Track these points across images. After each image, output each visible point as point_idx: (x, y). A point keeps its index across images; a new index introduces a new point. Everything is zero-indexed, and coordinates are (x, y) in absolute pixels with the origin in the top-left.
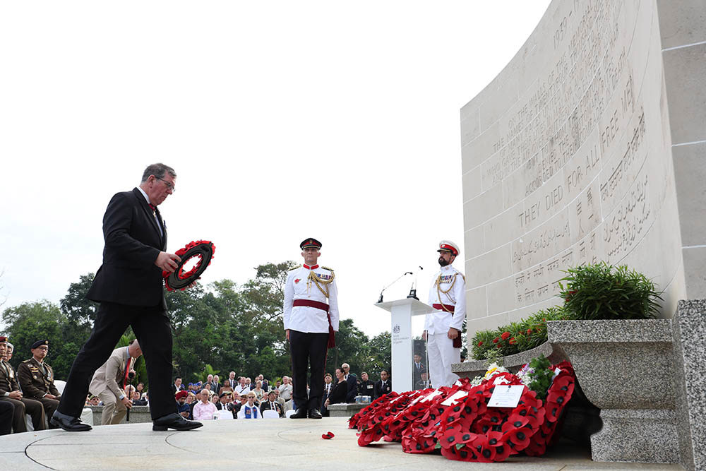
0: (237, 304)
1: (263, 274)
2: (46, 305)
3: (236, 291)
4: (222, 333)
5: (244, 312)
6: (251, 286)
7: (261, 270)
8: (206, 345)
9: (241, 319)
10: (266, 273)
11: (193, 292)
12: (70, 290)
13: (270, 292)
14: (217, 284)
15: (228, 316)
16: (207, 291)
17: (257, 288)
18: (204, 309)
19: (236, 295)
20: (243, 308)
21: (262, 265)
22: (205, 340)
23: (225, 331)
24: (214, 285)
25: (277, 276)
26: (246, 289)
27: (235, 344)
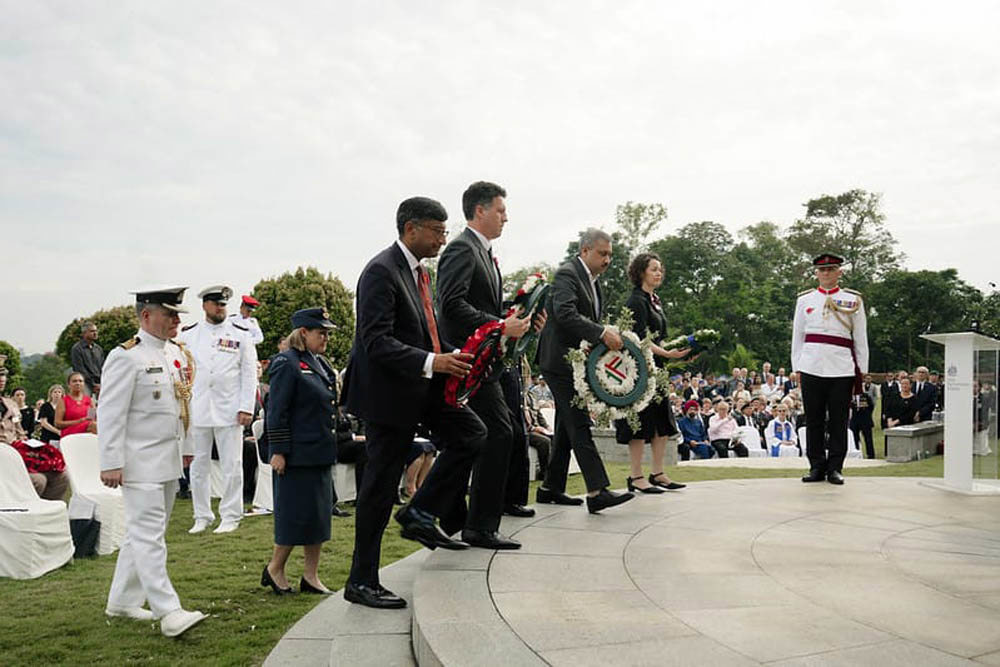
0: (780, 256)
1: (815, 212)
2: (545, 269)
3: (779, 237)
4: (760, 297)
5: (791, 265)
6: (800, 229)
7: (813, 207)
8: (739, 313)
9: (787, 276)
10: (820, 211)
11: (719, 244)
12: (569, 251)
13: (827, 235)
14: (751, 229)
15: (769, 273)
16: (737, 241)
17: (809, 232)
18: (734, 266)
19: (780, 243)
20: (789, 260)
21: (814, 199)
22: (739, 308)
23: (764, 294)
24: (748, 231)
25: (836, 214)
26: (792, 233)
27: (779, 311)
